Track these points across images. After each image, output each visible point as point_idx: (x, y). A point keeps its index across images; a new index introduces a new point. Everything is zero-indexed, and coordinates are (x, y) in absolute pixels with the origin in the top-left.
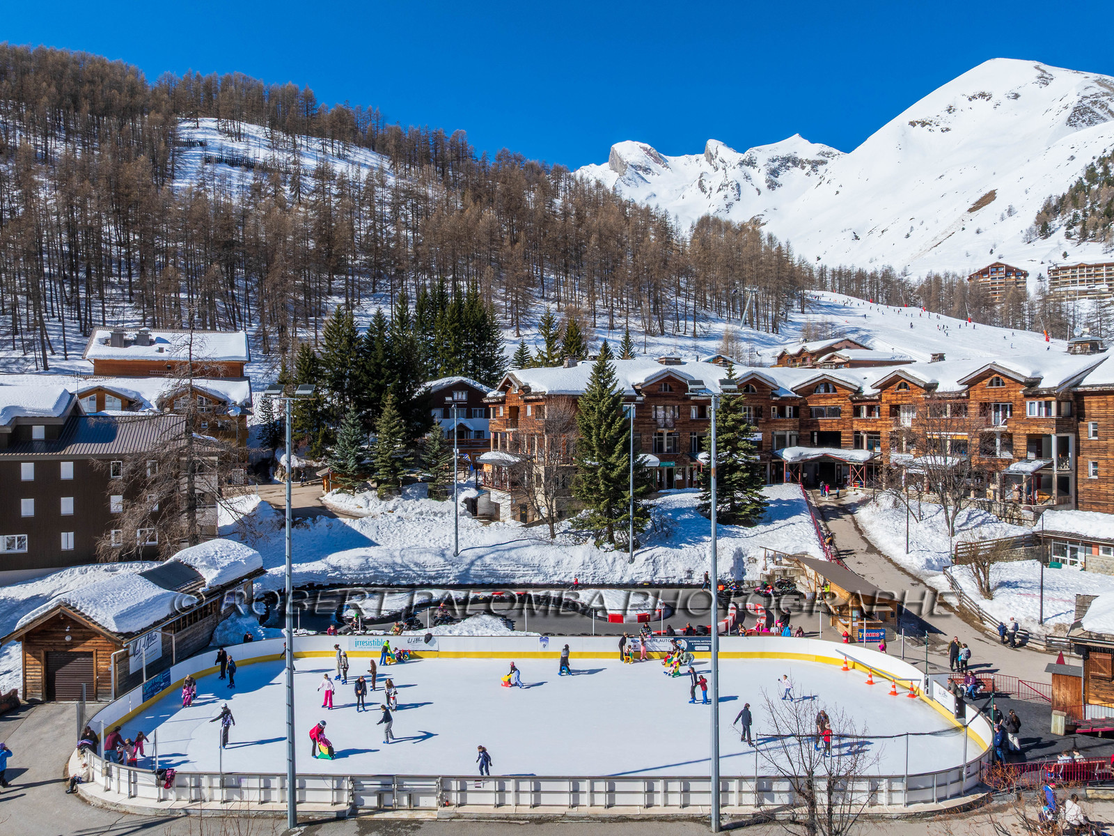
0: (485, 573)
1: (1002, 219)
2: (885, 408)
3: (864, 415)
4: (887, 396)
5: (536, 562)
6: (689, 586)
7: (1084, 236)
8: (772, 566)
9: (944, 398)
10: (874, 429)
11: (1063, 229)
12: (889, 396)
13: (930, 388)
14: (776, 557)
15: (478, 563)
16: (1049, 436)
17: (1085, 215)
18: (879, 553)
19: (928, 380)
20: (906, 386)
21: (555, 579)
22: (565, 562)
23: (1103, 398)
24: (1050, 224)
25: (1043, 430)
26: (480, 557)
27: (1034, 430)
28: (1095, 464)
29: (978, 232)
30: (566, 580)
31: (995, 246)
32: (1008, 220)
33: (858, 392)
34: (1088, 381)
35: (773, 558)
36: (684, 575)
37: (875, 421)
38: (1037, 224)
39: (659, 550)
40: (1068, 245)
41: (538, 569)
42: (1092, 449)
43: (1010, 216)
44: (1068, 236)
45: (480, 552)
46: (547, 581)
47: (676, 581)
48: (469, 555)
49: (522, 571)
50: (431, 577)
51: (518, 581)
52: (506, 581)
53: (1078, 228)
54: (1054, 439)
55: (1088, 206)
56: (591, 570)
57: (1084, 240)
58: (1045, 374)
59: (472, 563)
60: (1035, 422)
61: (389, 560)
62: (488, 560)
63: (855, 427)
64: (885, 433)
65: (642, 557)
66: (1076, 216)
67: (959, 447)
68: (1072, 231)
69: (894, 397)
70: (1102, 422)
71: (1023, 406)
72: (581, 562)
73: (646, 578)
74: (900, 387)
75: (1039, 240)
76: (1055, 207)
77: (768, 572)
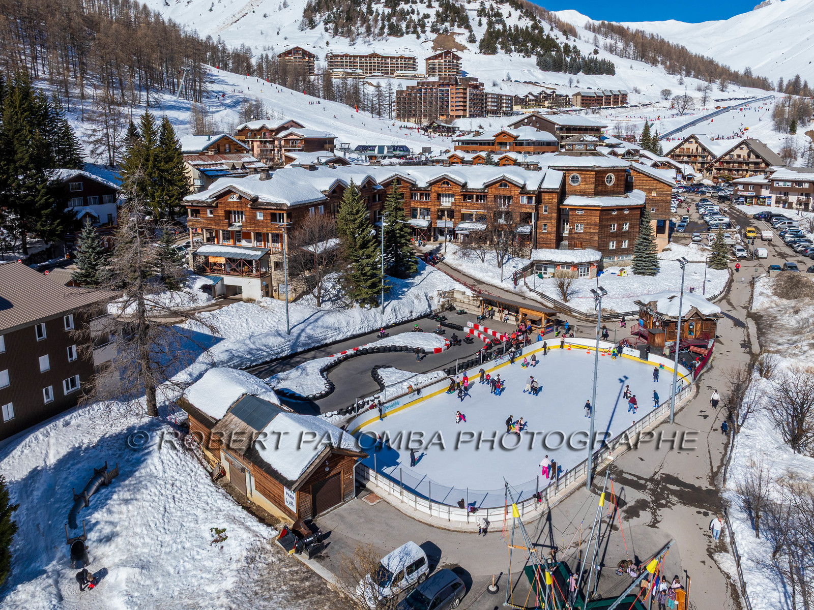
0: (310, 341)
1: (280, 9)
2: (434, 195)
3: (418, 198)
4: (434, 189)
5: (336, 326)
6: (412, 320)
7: (336, 33)
8: (442, 300)
9: (473, 191)
10: (426, 207)
11: (322, 24)
12: (436, 189)
13: (464, 186)
14: (442, 294)
15: (303, 334)
16: (531, 214)
17: (334, 17)
18: (484, 283)
19: (463, 182)
20: (448, 184)
21: (349, 334)
22: (351, 322)
23: (551, 194)
24: (314, 18)
25: (530, 211)
26: (303, 330)
27: (524, 210)
28: (545, 225)
29: (265, 16)
30: (354, 333)
31: (279, 29)
32: (284, 10)
33: (414, 185)
34: (544, 186)
35: (441, 295)
36: (409, 315)
37: (427, 202)
38: (304, 17)
39: (394, 302)
40: (327, 37)
41: (338, 329)
42: (545, 218)
43: (285, 7)
44: (326, 30)
45: (301, 326)
46: (345, 337)
47: (406, 319)
48: (295, 331)
49: (330, 333)
50: (278, 353)
51: (328, 341)
52: (323, 342)
53: (331, 26)
54: (533, 214)
55: (335, 10)
56: (366, 324)
57: (337, 35)
58: (527, 183)
59: (299, 335)
60: (523, 206)
61: (247, 349)
62: (309, 331)
63: (412, 205)
64: (434, 209)
65: (388, 309)
66: (329, 16)
67: (481, 219)
68: (328, 26)
69: (440, 189)
70: (550, 206)
71: (518, 198)
72: (360, 319)
73: (393, 321)
74: (444, 183)
75: (308, 29)
76: (315, 7)
77: (441, 303)
